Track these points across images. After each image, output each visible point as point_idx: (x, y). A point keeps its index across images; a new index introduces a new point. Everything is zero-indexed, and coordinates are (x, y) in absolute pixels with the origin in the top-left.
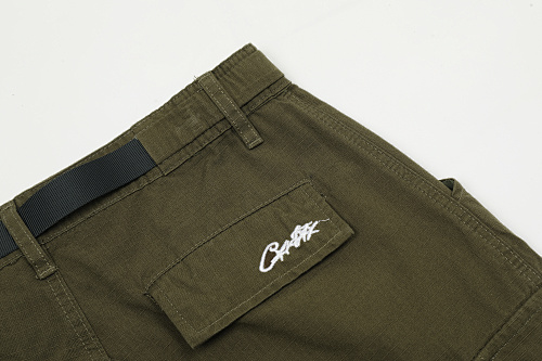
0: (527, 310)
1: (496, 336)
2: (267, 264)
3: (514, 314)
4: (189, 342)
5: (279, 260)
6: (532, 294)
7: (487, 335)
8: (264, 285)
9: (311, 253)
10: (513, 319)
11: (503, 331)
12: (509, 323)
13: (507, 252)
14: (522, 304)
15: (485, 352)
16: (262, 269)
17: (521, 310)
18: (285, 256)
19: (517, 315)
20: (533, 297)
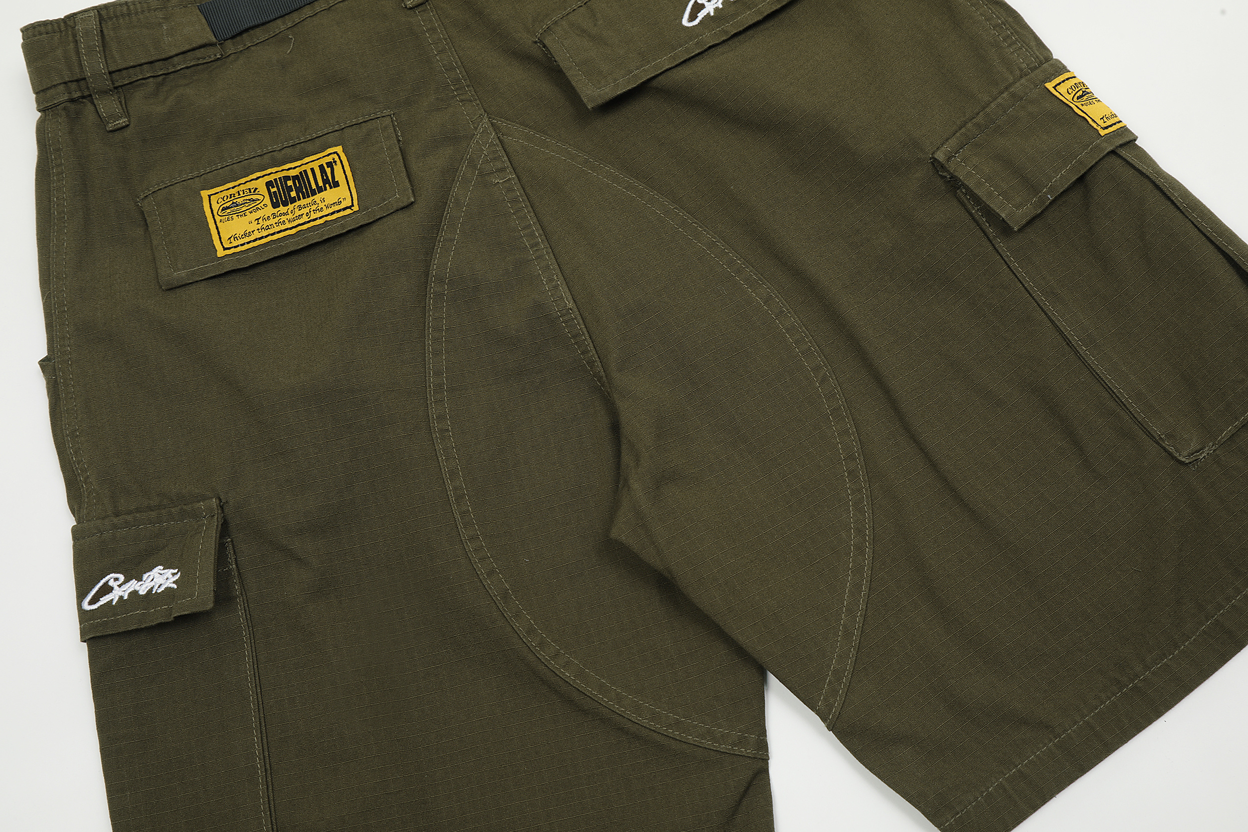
0: (1013, 95)
1: (969, 125)
2: (692, 17)
3: (995, 99)
4: (585, 100)
5: (709, 14)
6: (1021, 77)
7: (959, 123)
8: (686, 42)
9: (750, 8)
10: (993, 105)
11: (980, 119)
12: (987, 110)
13: (998, 25)
14: (1007, 88)
15: (953, 142)
16: (685, 22)
17: (1005, 95)
18: (716, 9)
19: (999, 100)
20: (1023, 81)
